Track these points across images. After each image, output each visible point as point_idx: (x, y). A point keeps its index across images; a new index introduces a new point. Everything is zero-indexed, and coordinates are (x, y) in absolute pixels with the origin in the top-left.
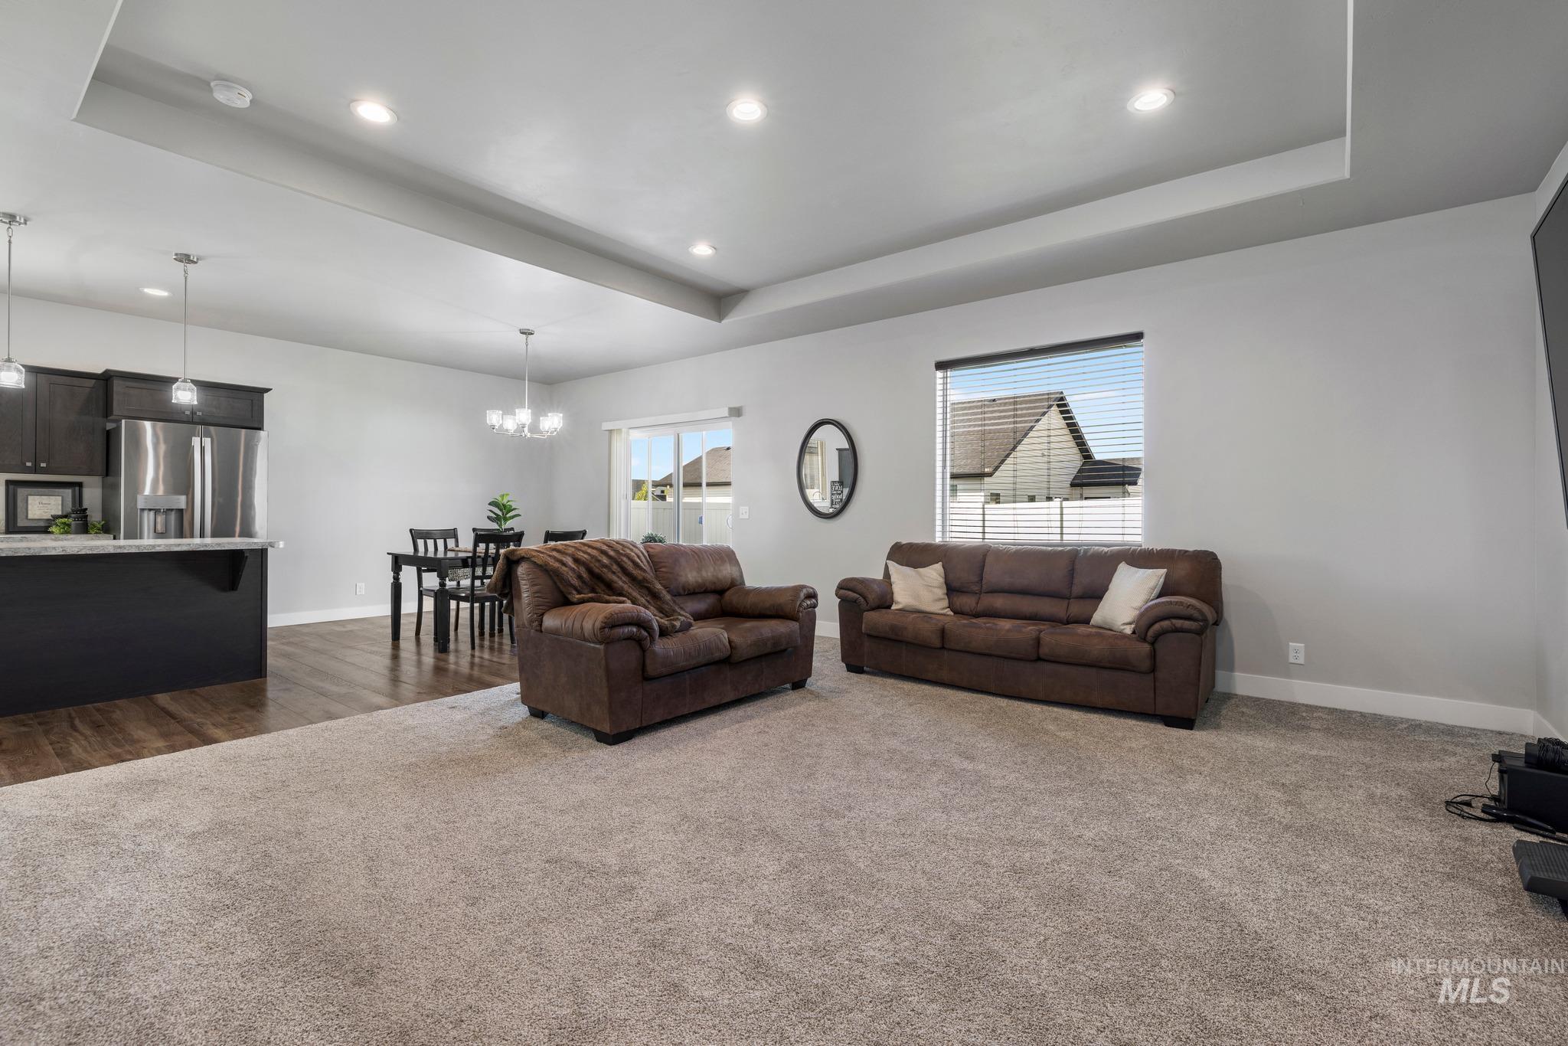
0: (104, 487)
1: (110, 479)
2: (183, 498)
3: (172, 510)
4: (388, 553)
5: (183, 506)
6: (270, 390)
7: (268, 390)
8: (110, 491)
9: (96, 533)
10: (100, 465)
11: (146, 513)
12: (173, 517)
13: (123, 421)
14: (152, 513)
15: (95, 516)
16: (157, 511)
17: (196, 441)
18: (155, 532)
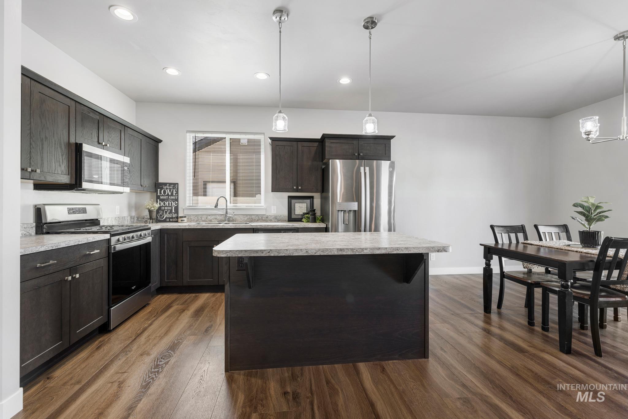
0: (321, 198)
1: (324, 194)
2: (356, 204)
3: (351, 211)
4: (481, 245)
5: (356, 209)
6: (394, 136)
7: (393, 137)
8: (325, 200)
9: (319, 222)
10: (320, 188)
11: (340, 212)
12: (352, 214)
13: (330, 160)
14: (343, 212)
15: (318, 213)
16: (345, 211)
17: (362, 169)
18: (344, 223)
